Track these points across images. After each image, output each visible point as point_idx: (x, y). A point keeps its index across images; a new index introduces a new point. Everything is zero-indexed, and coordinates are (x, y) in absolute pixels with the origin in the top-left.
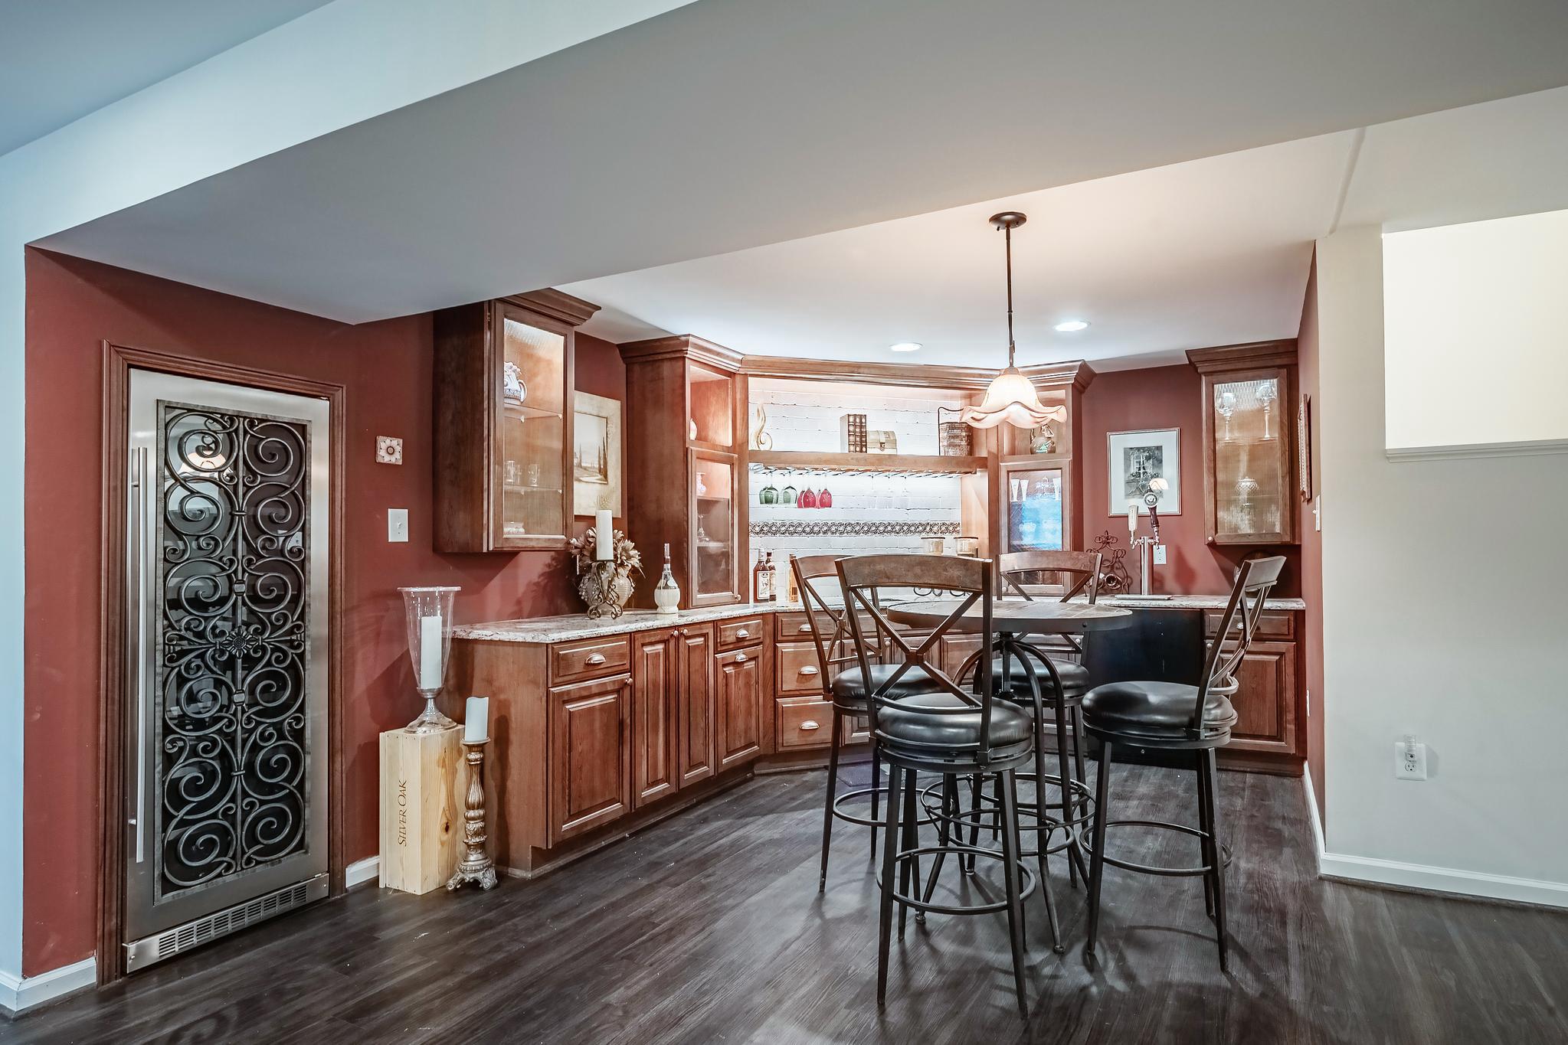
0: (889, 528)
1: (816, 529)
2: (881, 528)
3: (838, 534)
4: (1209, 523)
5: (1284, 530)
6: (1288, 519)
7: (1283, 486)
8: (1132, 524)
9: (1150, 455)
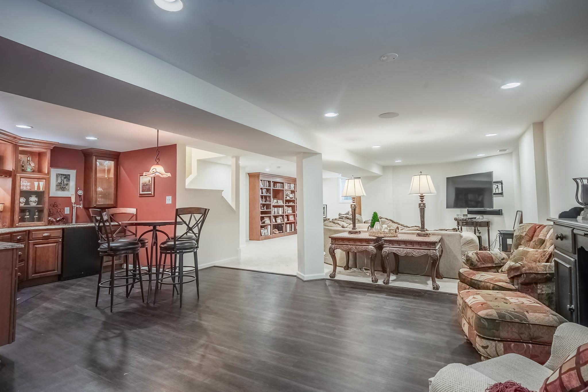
4: (94, 201)
5: (114, 203)
6: (115, 200)
7: (114, 191)
8: (73, 200)
9: (66, 177)
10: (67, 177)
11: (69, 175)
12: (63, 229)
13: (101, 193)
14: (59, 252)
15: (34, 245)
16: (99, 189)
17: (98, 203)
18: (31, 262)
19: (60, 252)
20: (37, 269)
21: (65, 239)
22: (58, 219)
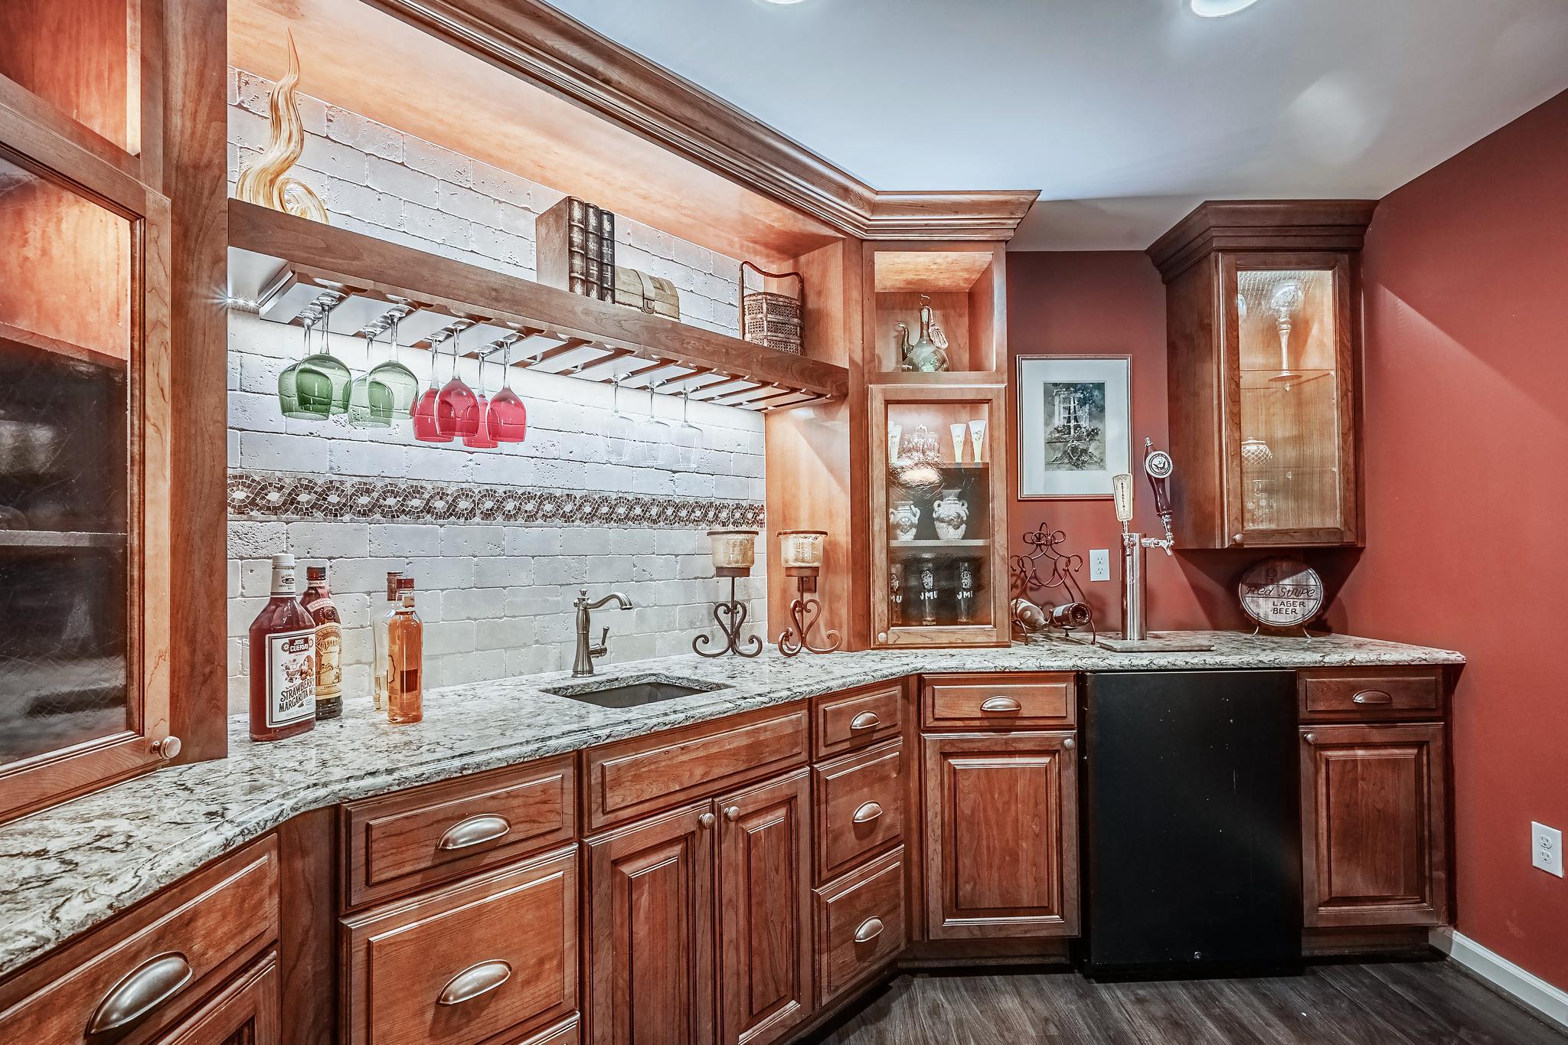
0: (638, 511)
1: (463, 504)
2: (621, 510)
3: (521, 521)
4: (1230, 512)
5: (1346, 523)
6: (1352, 505)
7: (1343, 449)
8: (1124, 511)
9: (1085, 397)
10: (1091, 396)
11: (1100, 387)
12: (1080, 677)
13: (1266, 469)
14: (1065, 809)
15: (946, 755)
16: (1252, 448)
17: (1250, 526)
18: (934, 848)
19: (1071, 807)
20: (966, 889)
21: (1091, 735)
22: (1058, 611)
